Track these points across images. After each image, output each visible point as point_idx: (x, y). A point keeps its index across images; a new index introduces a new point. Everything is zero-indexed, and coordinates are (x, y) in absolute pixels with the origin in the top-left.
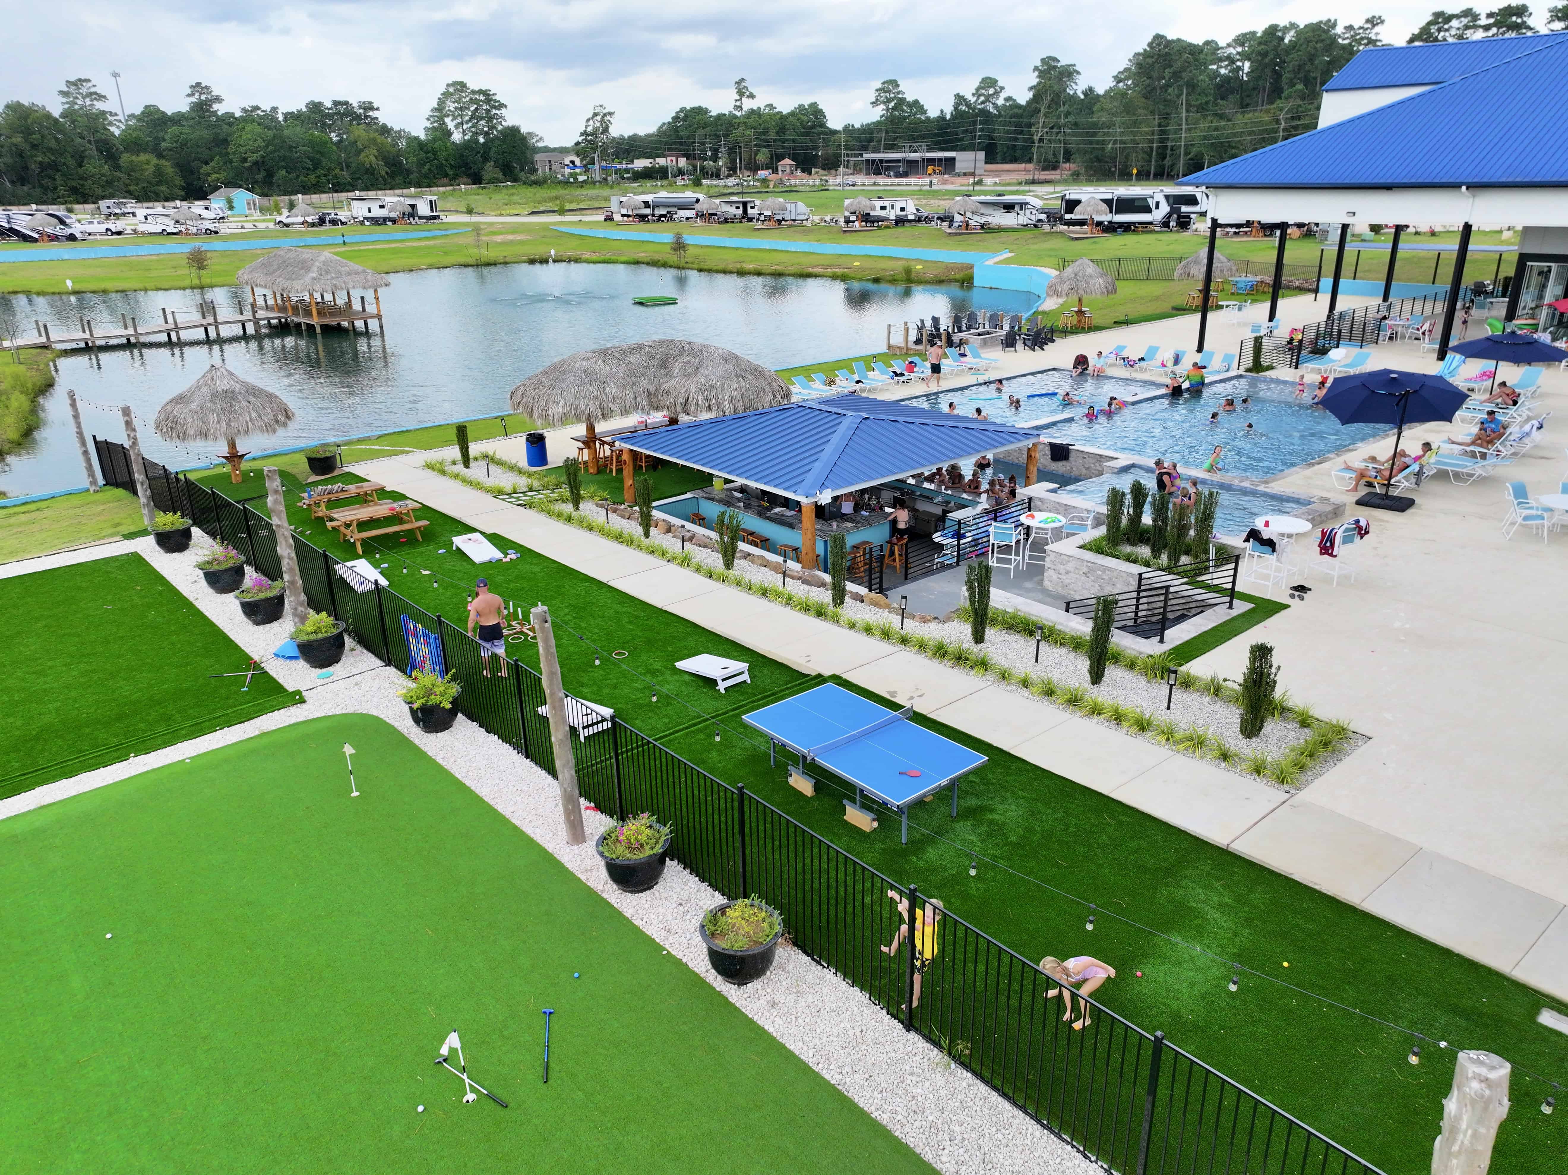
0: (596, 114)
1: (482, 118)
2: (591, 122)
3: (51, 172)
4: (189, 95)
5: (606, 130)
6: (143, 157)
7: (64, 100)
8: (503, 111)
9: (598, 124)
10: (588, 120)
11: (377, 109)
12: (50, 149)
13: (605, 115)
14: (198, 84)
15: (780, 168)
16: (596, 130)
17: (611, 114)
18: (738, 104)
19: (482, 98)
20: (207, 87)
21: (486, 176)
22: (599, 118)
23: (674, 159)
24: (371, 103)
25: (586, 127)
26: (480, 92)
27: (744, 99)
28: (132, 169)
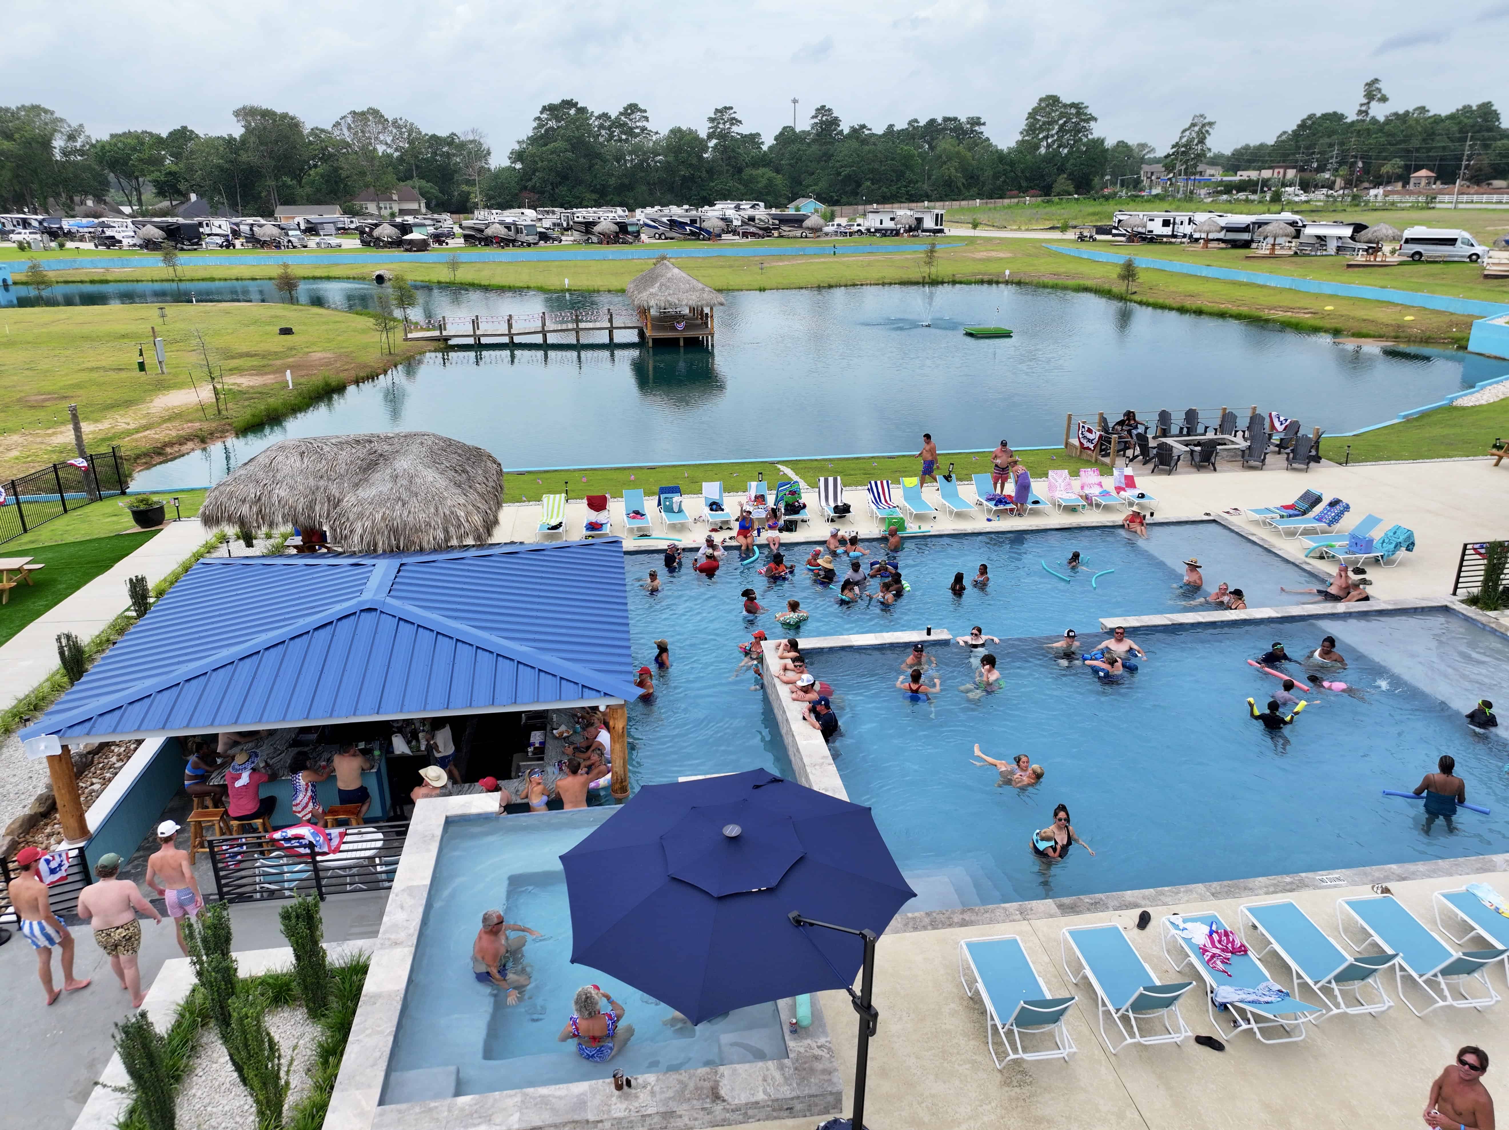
0: (1193, 125)
1: (1068, 132)
2: (1187, 133)
3: (690, 184)
4: (813, 117)
5: (1202, 141)
6: (761, 171)
7: (711, 125)
8: (1092, 124)
9: (1194, 135)
10: (1184, 131)
11: (984, 124)
12: (691, 165)
13: (1204, 125)
14: (823, 107)
15: (1412, 181)
16: (1190, 141)
17: (1211, 124)
18: (1364, 108)
19: (1073, 111)
20: (830, 110)
21: (1057, 188)
22: (1196, 129)
23: (1282, 171)
24: (979, 118)
25: (1181, 138)
26: (1073, 105)
27: (1374, 104)
28: (752, 179)
